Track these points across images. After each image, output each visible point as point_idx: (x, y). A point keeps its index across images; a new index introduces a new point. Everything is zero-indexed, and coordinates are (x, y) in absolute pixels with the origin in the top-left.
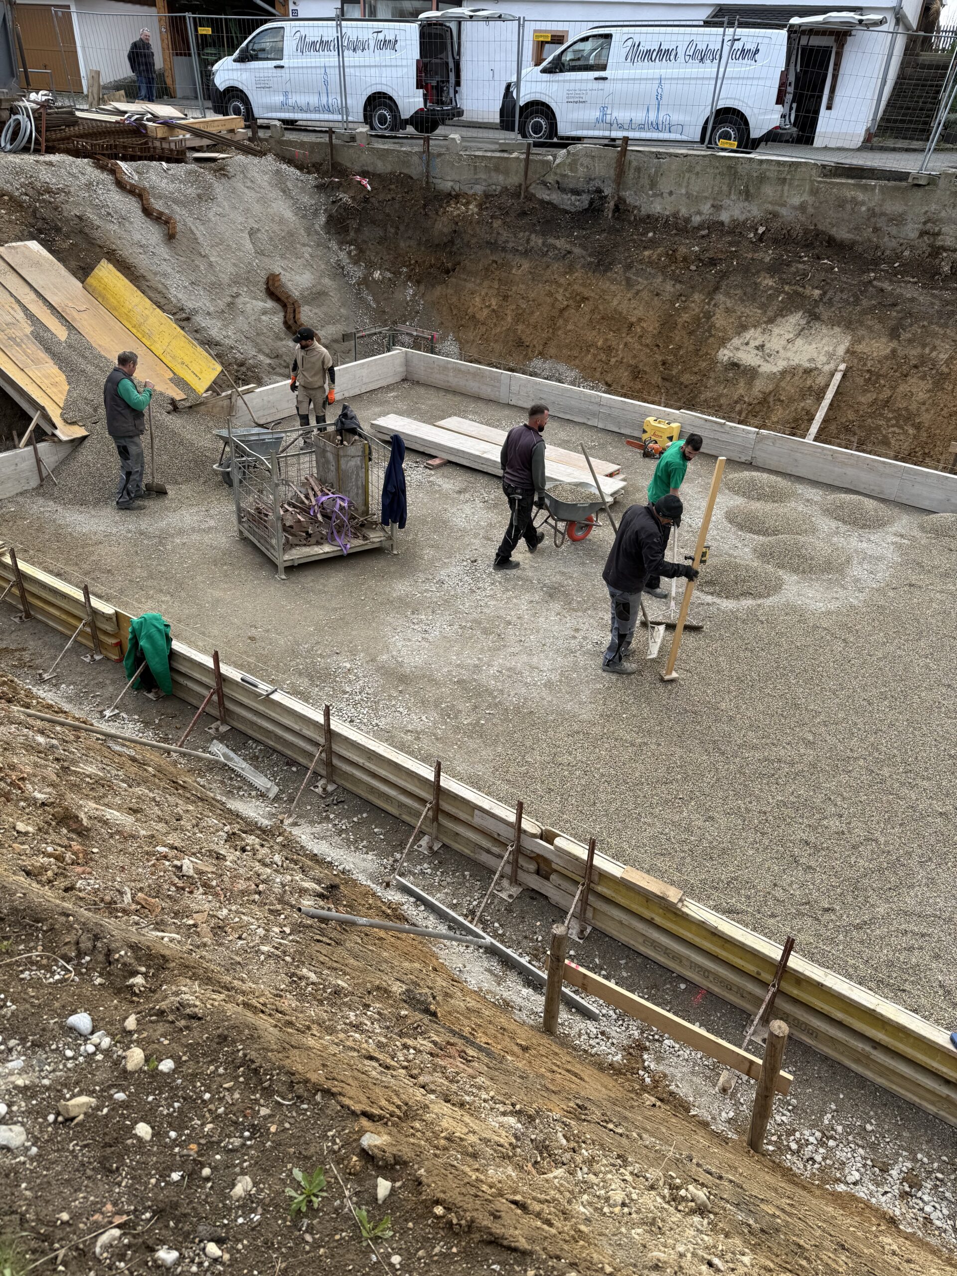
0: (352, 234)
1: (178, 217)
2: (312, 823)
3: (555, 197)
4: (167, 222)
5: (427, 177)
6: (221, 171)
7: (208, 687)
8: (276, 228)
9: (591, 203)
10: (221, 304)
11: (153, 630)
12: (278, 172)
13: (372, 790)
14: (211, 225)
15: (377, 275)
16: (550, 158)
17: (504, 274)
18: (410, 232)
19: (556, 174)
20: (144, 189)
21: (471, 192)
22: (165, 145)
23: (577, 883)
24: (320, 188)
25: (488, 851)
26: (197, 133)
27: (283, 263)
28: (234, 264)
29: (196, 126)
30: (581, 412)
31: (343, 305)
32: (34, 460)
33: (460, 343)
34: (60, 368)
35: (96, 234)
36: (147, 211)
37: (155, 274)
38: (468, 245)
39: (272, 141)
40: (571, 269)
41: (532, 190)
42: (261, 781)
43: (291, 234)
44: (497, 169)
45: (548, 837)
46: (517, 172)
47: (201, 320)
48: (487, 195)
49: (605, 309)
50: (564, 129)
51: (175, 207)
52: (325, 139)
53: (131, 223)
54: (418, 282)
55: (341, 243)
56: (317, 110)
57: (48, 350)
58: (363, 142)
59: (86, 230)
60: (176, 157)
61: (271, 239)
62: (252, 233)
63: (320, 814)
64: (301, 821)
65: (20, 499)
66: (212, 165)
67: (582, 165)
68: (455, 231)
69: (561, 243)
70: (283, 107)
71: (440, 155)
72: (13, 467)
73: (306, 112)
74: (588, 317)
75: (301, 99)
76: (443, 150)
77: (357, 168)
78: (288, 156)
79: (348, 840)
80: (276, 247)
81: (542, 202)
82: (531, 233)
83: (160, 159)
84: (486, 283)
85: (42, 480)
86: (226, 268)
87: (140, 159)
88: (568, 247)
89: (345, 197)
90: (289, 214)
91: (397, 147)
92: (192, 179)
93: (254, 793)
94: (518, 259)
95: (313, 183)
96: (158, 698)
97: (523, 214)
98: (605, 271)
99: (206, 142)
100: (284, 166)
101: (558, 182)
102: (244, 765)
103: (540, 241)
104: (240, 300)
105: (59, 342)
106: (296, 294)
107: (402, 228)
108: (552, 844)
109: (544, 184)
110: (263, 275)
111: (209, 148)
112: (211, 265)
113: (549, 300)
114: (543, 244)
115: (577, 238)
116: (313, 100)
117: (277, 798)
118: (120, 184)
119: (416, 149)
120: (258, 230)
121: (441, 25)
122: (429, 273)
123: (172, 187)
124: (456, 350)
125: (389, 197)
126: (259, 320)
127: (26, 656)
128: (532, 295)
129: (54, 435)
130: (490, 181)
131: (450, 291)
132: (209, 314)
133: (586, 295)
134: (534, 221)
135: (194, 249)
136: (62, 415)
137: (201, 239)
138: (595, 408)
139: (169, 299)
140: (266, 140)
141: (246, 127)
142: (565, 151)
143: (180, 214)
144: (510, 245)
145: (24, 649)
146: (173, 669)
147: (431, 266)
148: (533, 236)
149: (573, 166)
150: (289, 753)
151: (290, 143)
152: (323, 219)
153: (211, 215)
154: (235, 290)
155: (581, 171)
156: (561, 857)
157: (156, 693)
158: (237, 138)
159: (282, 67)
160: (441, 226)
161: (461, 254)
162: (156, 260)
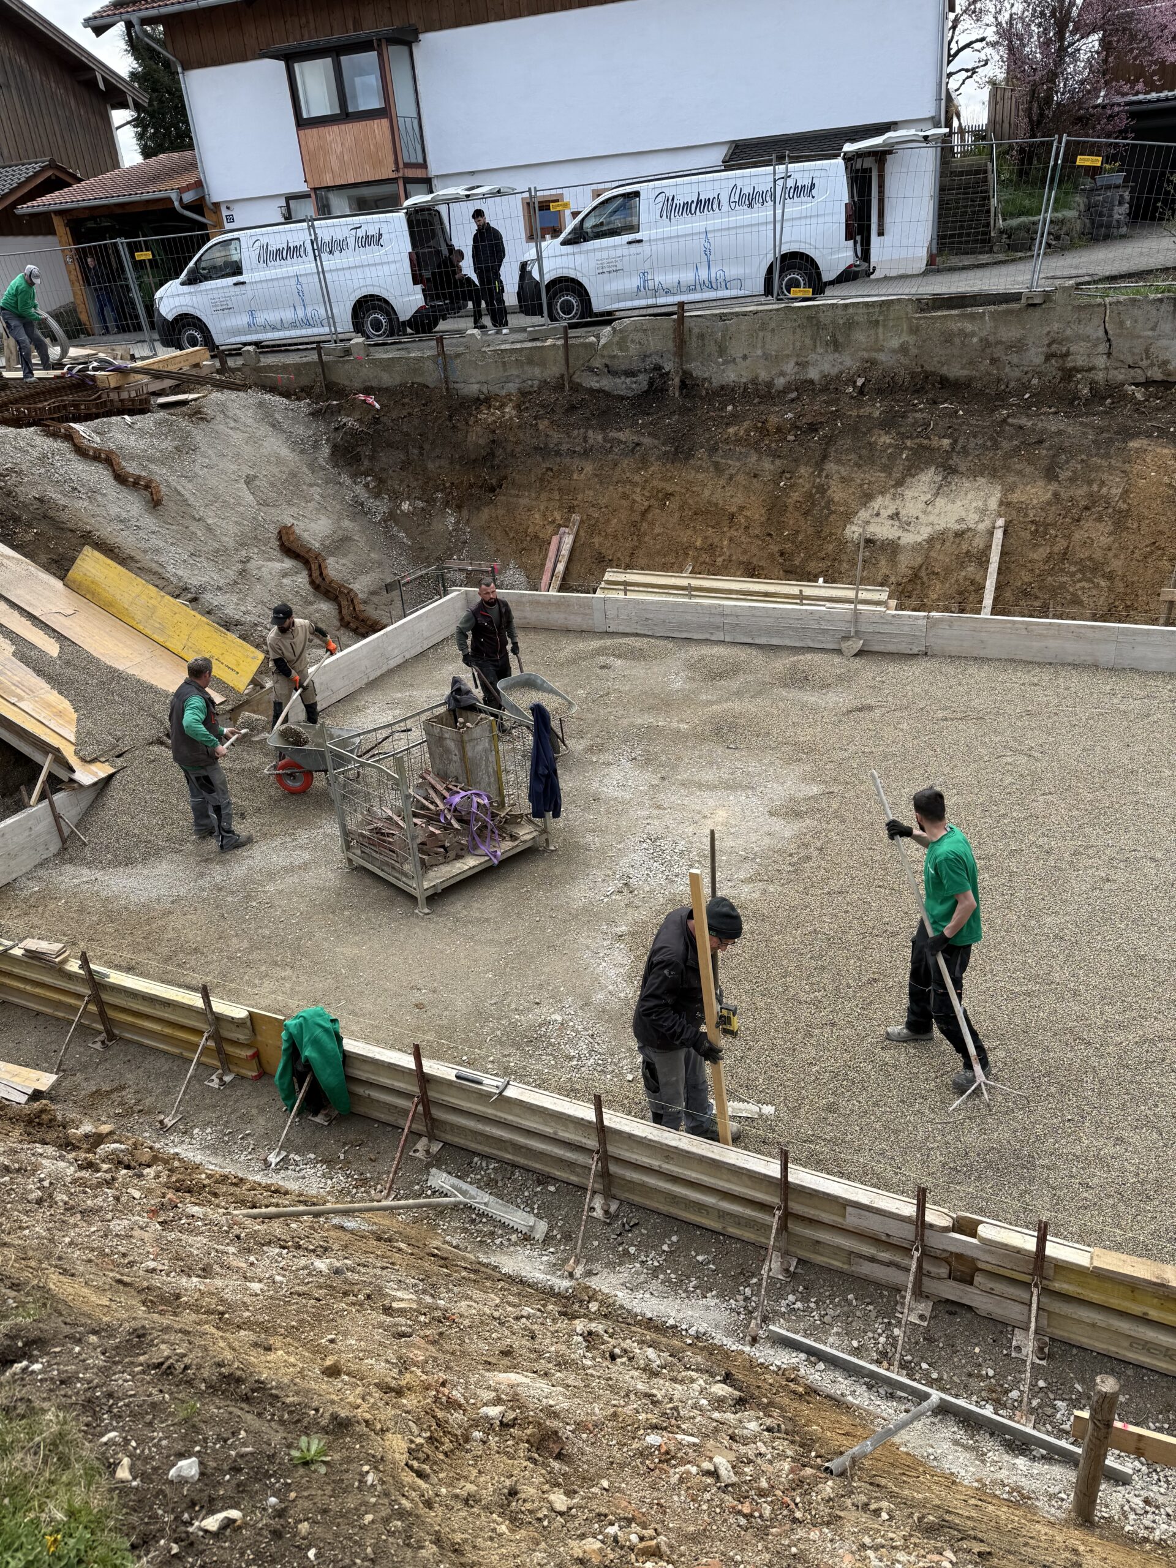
0: (366, 463)
1: (157, 478)
2: (610, 1265)
3: (606, 383)
4: (147, 487)
5: (447, 383)
6: (197, 414)
7: (409, 1096)
8: (275, 470)
9: (651, 383)
10: (232, 573)
11: (318, 1032)
12: (261, 404)
13: (674, 1199)
14: (200, 480)
15: (405, 506)
16: (593, 339)
17: (563, 482)
18: (438, 452)
19: (603, 356)
20: (111, 452)
21: (504, 393)
22: (125, 395)
23: (1026, 1285)
24: (316, 414)
25: (872, 1260)
26: (157, 375)
27: (293, 511)
28: (236, 523)
29: (155, 367)
30: (701, 627)
31: (372, 548)
32: (51, 818)
33: (526, 569)
34: (61, 693)
35: (64, 516)
36: (121, 478)
37: (145, 552)
38: (513, 455)
39: (246, 369)
40: (644, 463)
41: (576, 379)
42: (519, 1218)
43: (293, 475)
44: (531, 362)
45: (967, 1227)
46: (555, 361)
47: (211, 598)
48: (523, 394)
49: (697, 503)
50: (599, 304)
51: (152, 466)
52: (314, 357)
53: (105, 495)
54: (459, 507)
55: (354, 476)
56: (293, 325)
57: (40, 672)
58: (362, 354)
59: (51, 513)
60: (139, 407)
61: (272, 484)
62: (249, 481)
63: (613, 1249)
64: (597, 1267)
65: (41, 872)
66: (184, 409)
67: (633, 341)
68: (493, 441)
69: (625, 435)
70: (251, 327)
71: (458, 355)
72: (27, 833)
73: (279, 330)
74: (677, 515)
75: (273, 317)
76: (461, 349)
77: (357, 385)
78: (268, 383)
79: (670, 1281)
80: (280, 493)
81: (591, 391)
82: (587, 429)
83: (120, 412)
84: (544, 496)
85: (64, 841)
86: (228, 528)
87: (97, 416)
88: (635, 438)
89: (349, 421)
90: (285, 452)
91: (404, 354)
92: (164, 430)
93: (514, 1237)
94: (577, 462)
95: (307, 410)
96: (330, 1122)
97: (572, 408)
98: (687, 459)
99: (168, 383)
100: (268, 396)
101: (607, 366)
102: (487, 1198)
103: (600, 437)
104: (252, 565)
105: (52, 661)
106: (316, 545)
107: (427, 446)
108: (974, 1235)
109: (591, 369)
110: (272, 531)
111: (175, 390)
112: (209, 528)
113: (625, 503)
114: (605, 440)
115: (643, 426)
116: (288, 315)
117: (548, 1239)
118: (81, 451)
119: (428, 353)
120: (255, 477)
121: (429, 209)
122: (471, 495)
123: (142, 444)
124: (523, 579)
125: (405, 413)
126: (281, 585)
127: (130, 1097)
128: (603, 501)
129: (72, 781)
130: (525, 377)
131: (501, 512)
132: (219, 588)
133: (670, 490)
134: (588, 415)
135: (186, 513)
136: (76, 753)
137: (191, 500)
138: (718, 620)
139: (167, 580)
140: (238, 369)
141: (212, 357)
142: (609, 328)
143: (159, 473)
144: (564, 447)
145: (122, 1088)
146: (350, 1079)
147: (471, 486)
148: (590, 433)
149: (622, 344)
150: (538, 1166)
151: (270, 368)
152: (326, 451)
153: (197, 468)
154: (244, 553)
155: (633, 349)
156: (992, 1253)
157: (326, 1115)
158: (203, 372)
159: (243, 283)
160: (476, 438)
161: (506, 466)
162: (142, 534)
